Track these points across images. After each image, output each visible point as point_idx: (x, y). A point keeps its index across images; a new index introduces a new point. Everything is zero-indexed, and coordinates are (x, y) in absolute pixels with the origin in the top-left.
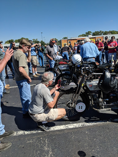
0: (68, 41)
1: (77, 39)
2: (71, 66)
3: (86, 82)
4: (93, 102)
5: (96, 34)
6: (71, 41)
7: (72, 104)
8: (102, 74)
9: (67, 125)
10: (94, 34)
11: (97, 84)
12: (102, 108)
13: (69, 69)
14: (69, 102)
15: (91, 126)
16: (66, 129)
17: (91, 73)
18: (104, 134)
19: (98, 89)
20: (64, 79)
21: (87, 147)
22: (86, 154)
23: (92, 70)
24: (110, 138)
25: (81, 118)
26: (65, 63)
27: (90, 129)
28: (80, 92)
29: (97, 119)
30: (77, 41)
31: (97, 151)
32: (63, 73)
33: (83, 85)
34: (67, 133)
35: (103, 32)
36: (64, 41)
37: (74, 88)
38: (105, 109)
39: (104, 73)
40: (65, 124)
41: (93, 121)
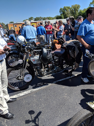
0: (14, 25)
1: (22, 23)
2: (18, 46)
3: (30, 58)
4: (37, 72)
5: (37, 19)
6: (17, 25)
7: (20, 76)
8: (41, 50)
9: (18, 94)
10: (35, 20)
11: (38, 59)
12: (44, 76)
13: (16, 48)
14: (18, 76)
15: (38, 90)
16: (18, 97)
17: (33, 50)
18: (47, 94)
19: (40, 62)
20: (13, 58)
21: (35, 106)
22: (35, 111)
23: (33, 48)
24: (51, 96)
25: (30, 86)
26: (13, 44)
27: (37, 93)
28: (26, 67)
29: (41, 84)
30: (22, 25)
31: (42, 107)
32: (11, 52)
33: (28, 61)
34: (19, 100)
35: (42, 18)
36: (10, 25)
37: (21, 64)
38: (46, 76)
39: (42, 50)
40: (17, 94)
41: (38, 87)
